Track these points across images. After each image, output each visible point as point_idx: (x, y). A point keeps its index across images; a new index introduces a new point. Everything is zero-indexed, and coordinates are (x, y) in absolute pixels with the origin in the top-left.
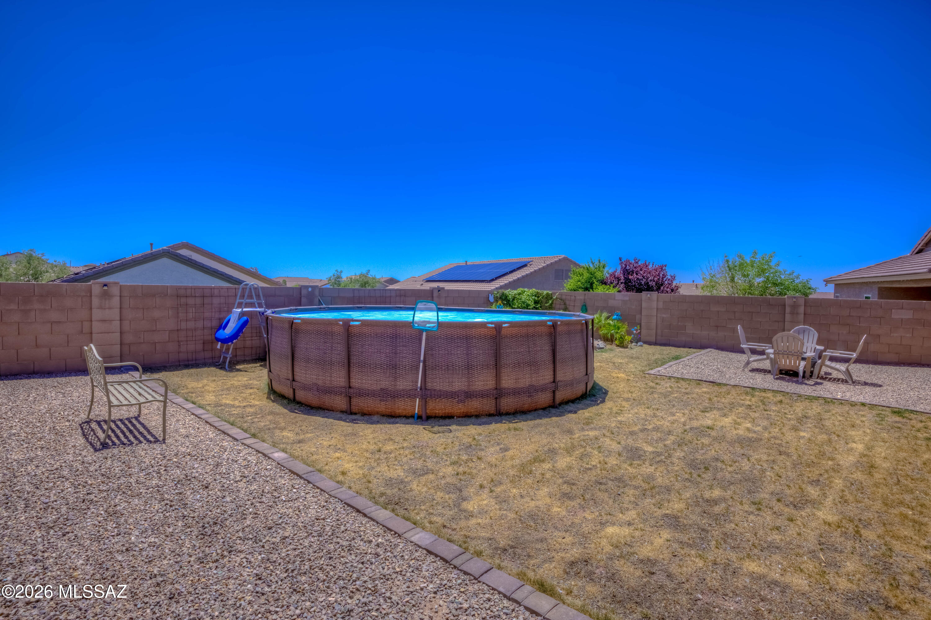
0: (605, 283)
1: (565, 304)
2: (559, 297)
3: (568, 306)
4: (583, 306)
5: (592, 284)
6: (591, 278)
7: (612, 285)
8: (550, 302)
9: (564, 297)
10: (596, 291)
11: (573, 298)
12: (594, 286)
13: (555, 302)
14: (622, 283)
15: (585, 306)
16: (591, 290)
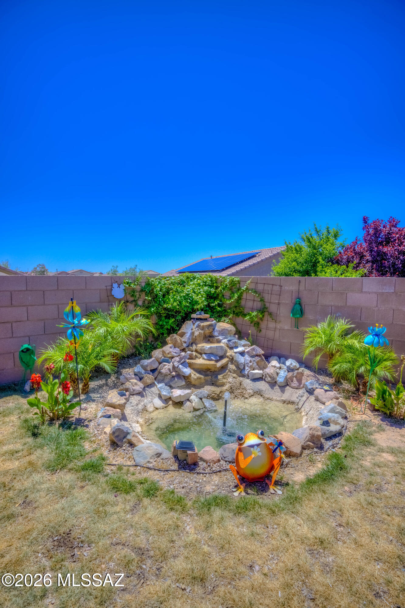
0: (338, 262)
1: (262, 300)
2: (253, 286)
3: (267, 305)
4: (296, 304)
5: (315, 265)
6: (314, 254)
7: (351, 265)
8: (236, 296)
9: (260, 287)
10: (322, 276)
11: (276, 288)
12: (319, 269)
13: (244, 296)
14: (368, 261)
15: (300, 304)
16: (313, 275)
